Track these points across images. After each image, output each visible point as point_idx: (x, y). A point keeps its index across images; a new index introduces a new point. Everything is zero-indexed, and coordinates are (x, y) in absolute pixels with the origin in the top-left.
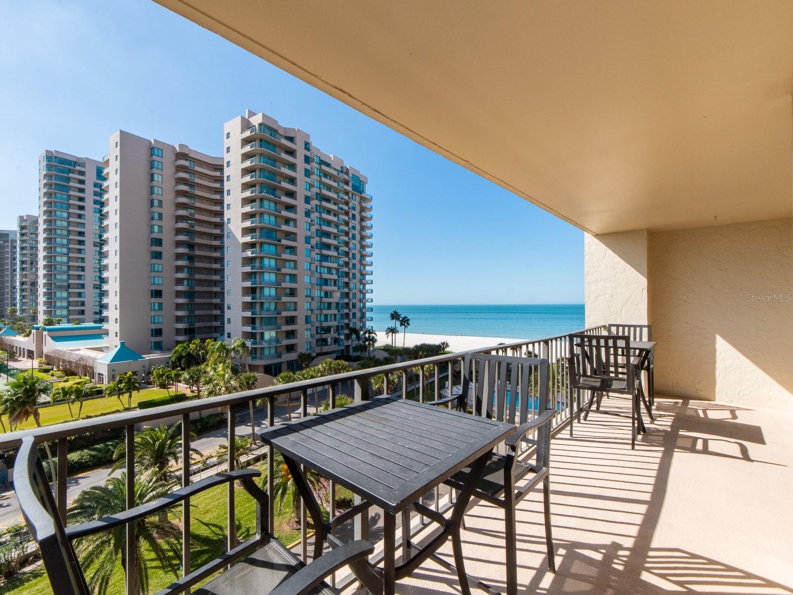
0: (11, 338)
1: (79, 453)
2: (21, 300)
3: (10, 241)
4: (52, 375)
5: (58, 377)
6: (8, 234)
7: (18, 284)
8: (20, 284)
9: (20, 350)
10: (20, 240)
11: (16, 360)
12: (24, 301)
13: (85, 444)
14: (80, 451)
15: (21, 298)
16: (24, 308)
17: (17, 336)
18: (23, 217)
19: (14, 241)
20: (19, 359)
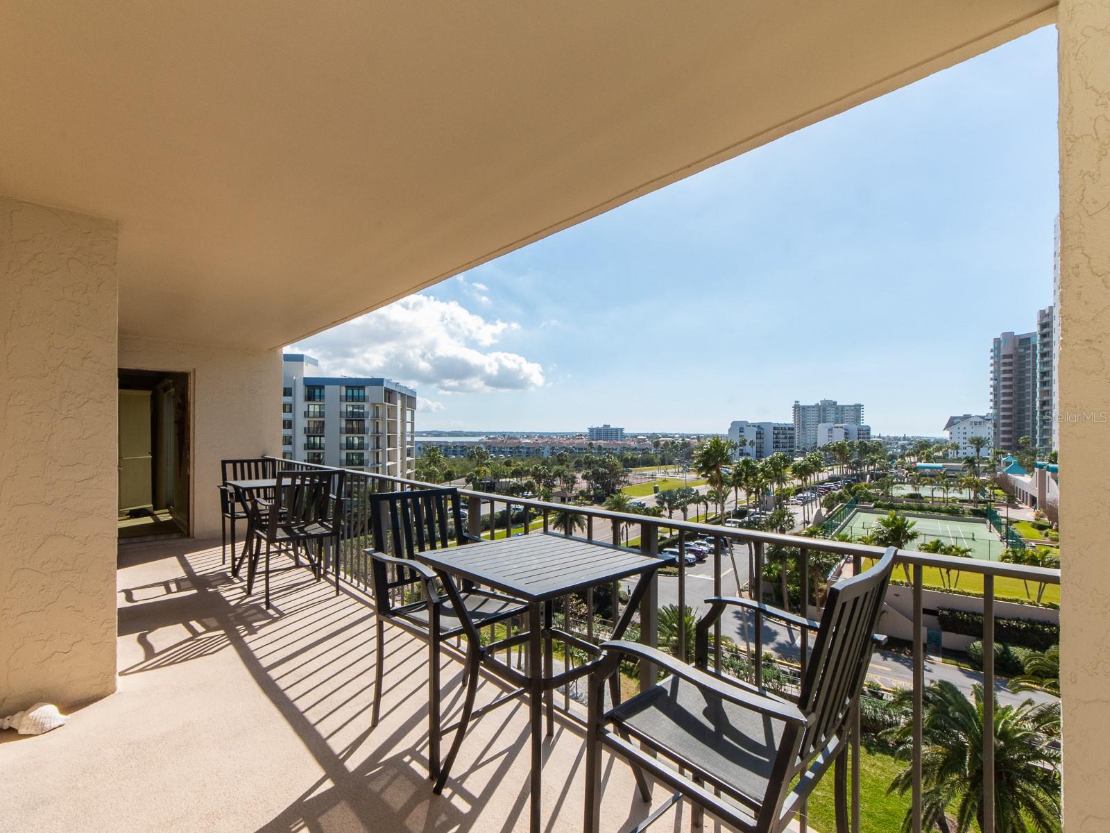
0: (1016, 477)
1: (1028, 652)
2: (1041, 427)
3: (1031, 347)
4: (1046, 535)
5: (1052, 539)
6: (1029, 338)
7: (1038, 404)
8: (1041, 405)
9: (1023, 494)
10: (1041, 344)
11: (1016, 507)
12: (1045, 427)
13: (1043, 643)
14: (1030, 650)
15: (1042, 423)
16: (1045, 437)
17: (1026, 475)
18: (1044, 311)
19: (1035, 346)
20: (1020, 506)
